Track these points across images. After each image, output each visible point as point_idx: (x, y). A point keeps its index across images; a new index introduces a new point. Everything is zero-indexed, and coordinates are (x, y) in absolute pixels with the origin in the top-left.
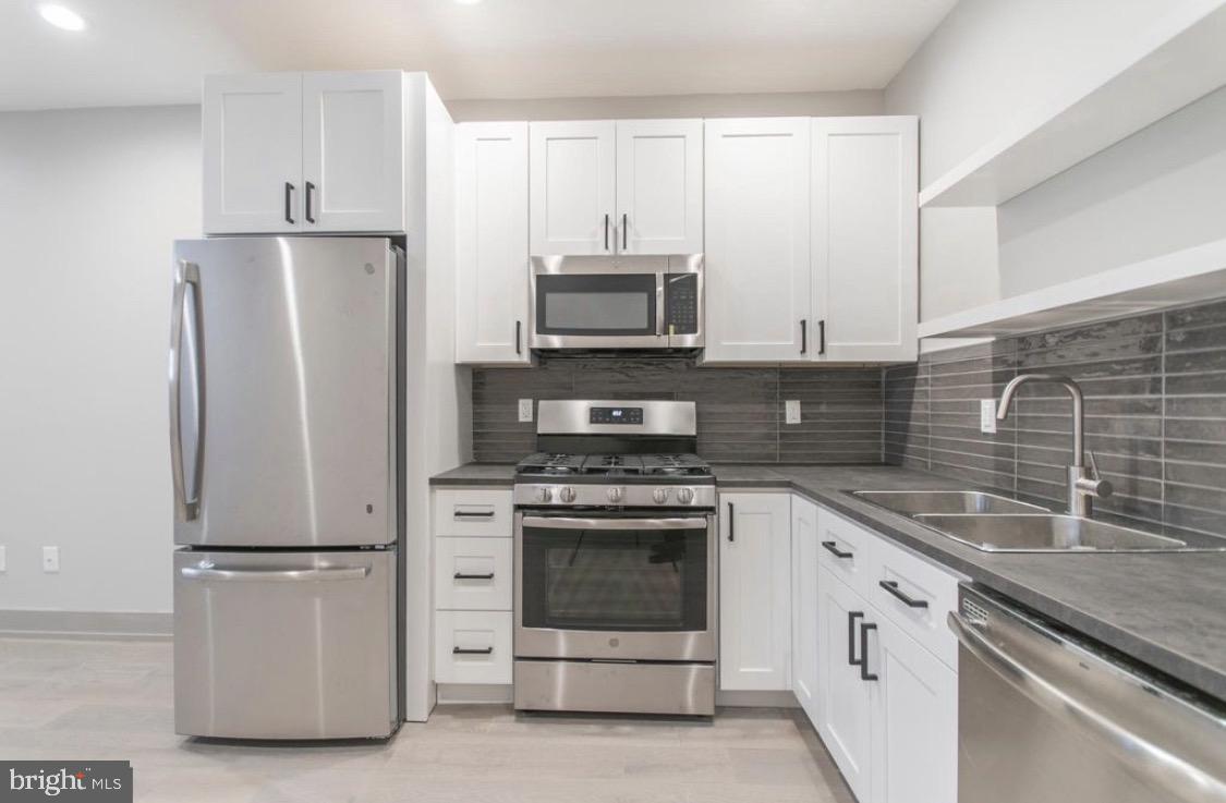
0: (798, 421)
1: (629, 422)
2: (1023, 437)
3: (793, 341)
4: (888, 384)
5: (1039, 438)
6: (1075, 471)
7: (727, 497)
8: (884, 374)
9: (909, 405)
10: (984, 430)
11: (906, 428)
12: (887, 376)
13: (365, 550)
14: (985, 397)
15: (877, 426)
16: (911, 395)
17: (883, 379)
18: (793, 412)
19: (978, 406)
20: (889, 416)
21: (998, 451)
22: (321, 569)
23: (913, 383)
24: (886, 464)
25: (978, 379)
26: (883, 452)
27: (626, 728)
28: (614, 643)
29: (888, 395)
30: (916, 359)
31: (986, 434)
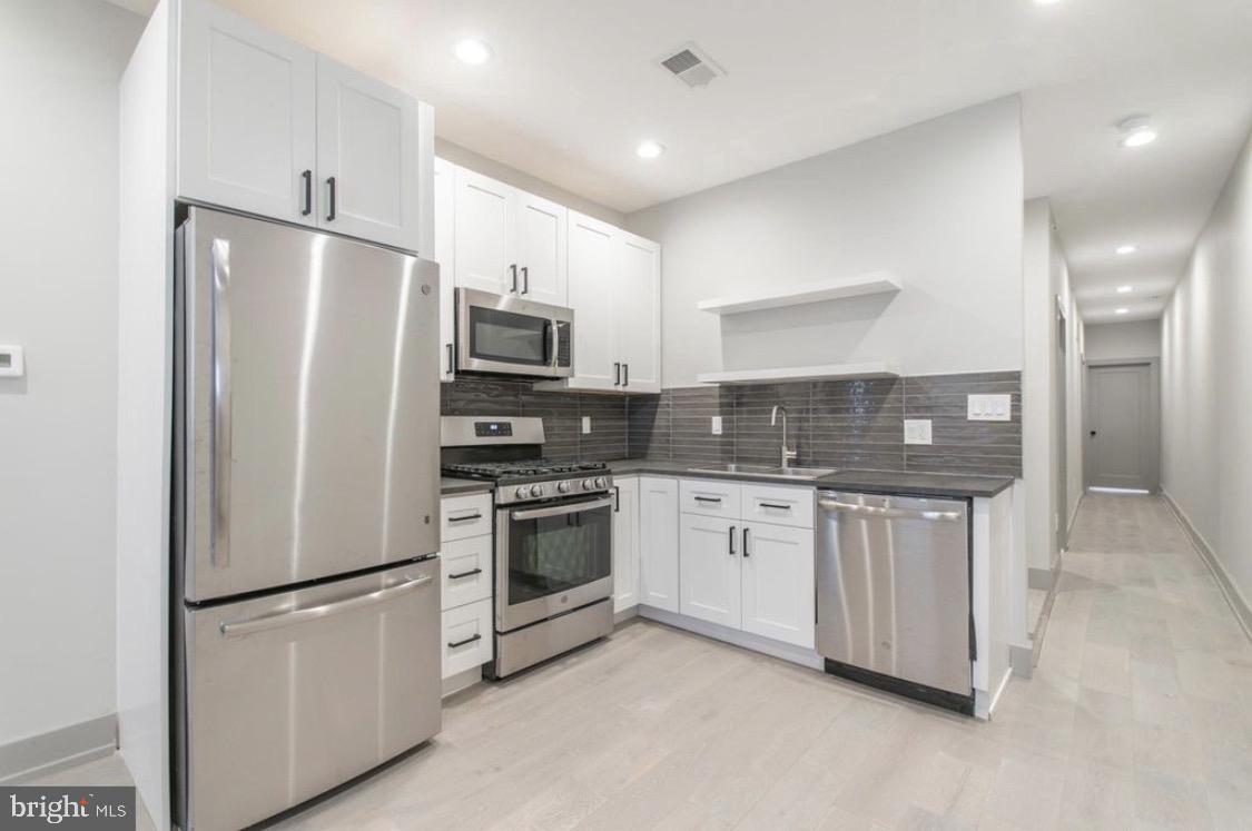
0: (588, 431)
1: (503, 435)
2: (739, 435)
3: (612, 377)
4: (630, 406)
5: (749, 435)
6: (784, 448)
7: (616, 482)
8: (627, 399)
9: (653, 420)
10: (714, 432)
11: (650, 434)
12: (630, 401)
13: (418, 561)
14: (716, 415)
15: (623, 434)
16: (654, 414)
17: (627, 403)
18: (586, 425)
19: (710, 421)
20: (630, 426)
21: (723, 444)
22: (388, 587)
23: (656, 406)
24: (630, 459)
25: (711, 405)
26: (627, 450)
27: (573, 660)
28: (564, 600)
29: (630, 413)
30: (659, 391)
31: (715, 436)
